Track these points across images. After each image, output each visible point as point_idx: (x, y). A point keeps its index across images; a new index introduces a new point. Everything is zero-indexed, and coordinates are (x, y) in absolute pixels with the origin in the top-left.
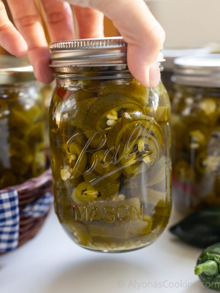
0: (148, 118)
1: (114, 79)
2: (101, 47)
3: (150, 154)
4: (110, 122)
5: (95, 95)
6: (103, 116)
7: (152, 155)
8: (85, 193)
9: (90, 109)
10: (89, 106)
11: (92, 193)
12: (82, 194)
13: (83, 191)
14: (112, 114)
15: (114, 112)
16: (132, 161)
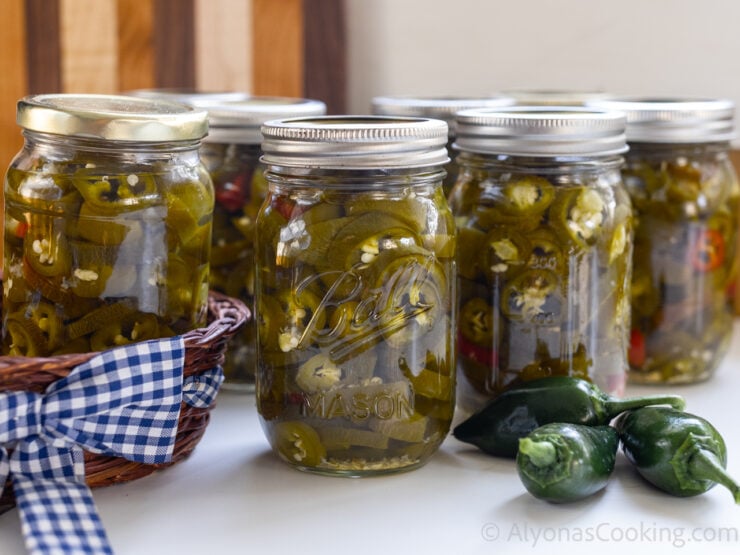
0: (424, 252)
1: (370, 190)
2: (355, 140)
3: (427, 310)
4: (367, 258)
5: (342, 213)
6: (357, 247)
7: (430, 312)
8: (318, 373)
9: (336, 235)
10: (334, 232)
11: (332, 374)
12: (315, 374)
13: (317, 370)
14: (371, 245)
15: (374, 242)
16: (399, 321)
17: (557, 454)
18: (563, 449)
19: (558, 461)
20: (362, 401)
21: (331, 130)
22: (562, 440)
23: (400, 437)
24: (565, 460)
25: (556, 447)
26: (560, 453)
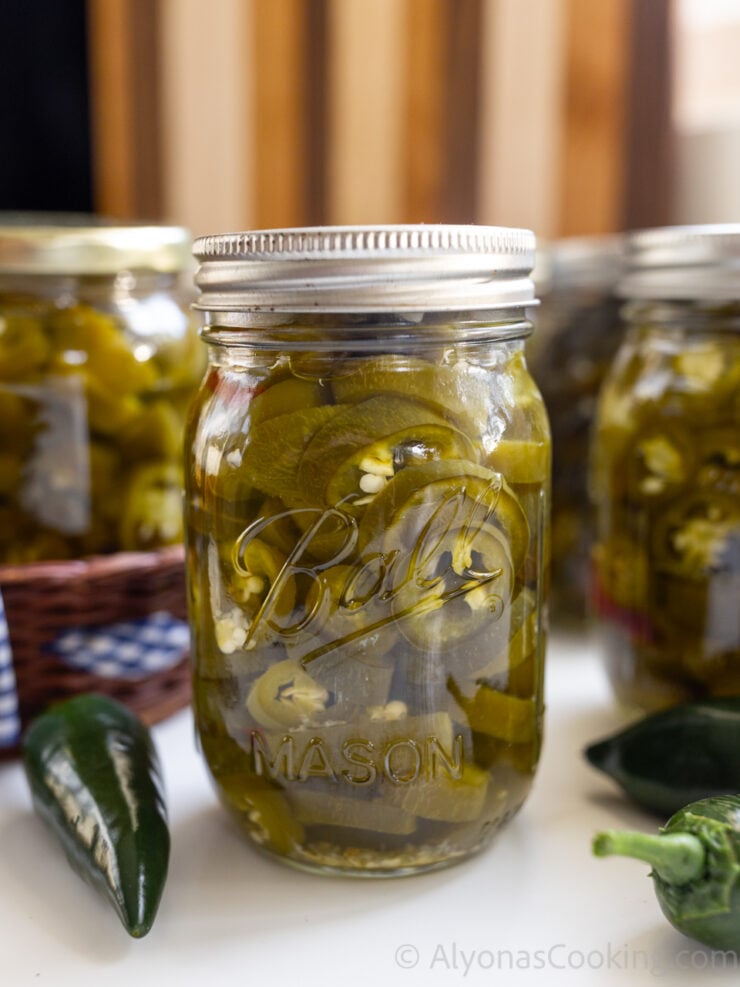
0: (485, 472)
3: (486, 583)
4: (371, 483)
5: (328, 398)
6: (350, 462)
7: (494, 586)
8: (287, 693)
9: (311, 439)
10: (307, 432)
11: (309, 696)
12: (278, 697)
13: (282, 688)
14: (377, 459)
15: (383, 452)
16: (432, 603)
17: (706, 863)
18: (721, 856)
19: (706, 876)
20: (362, 752)
21: (293, 234)
22: (724, 837)
23: (434, 816)
24: (721, 879)
25: (707, 848)
26: (712, 860)
